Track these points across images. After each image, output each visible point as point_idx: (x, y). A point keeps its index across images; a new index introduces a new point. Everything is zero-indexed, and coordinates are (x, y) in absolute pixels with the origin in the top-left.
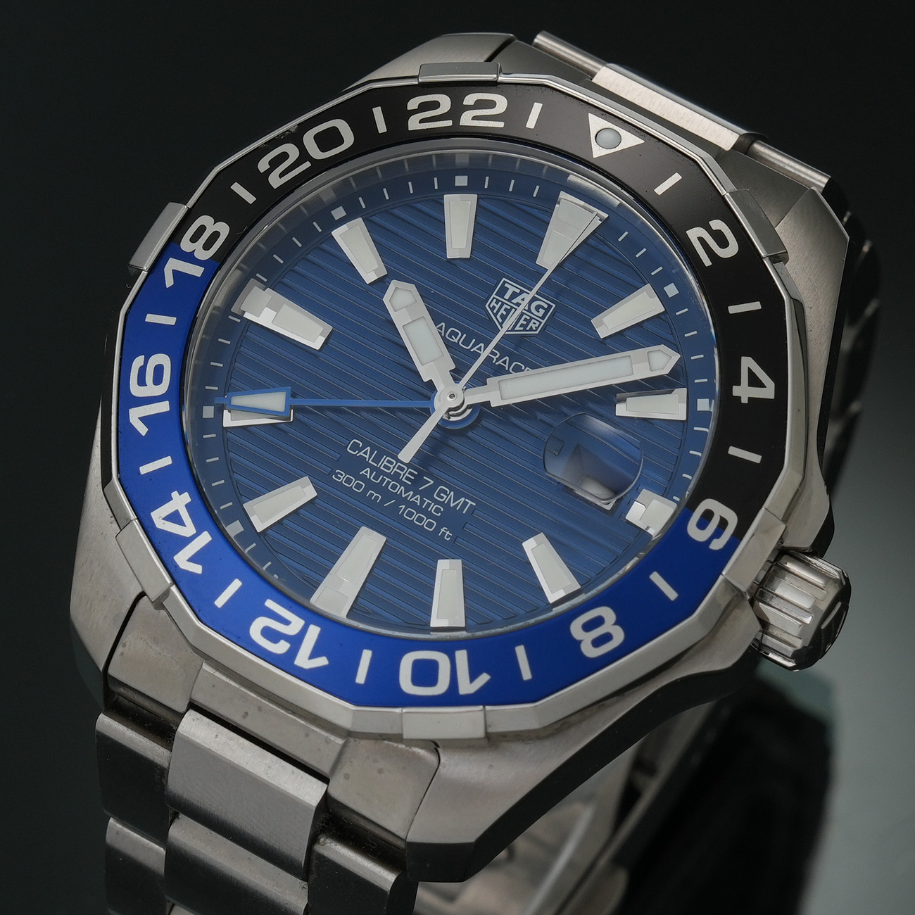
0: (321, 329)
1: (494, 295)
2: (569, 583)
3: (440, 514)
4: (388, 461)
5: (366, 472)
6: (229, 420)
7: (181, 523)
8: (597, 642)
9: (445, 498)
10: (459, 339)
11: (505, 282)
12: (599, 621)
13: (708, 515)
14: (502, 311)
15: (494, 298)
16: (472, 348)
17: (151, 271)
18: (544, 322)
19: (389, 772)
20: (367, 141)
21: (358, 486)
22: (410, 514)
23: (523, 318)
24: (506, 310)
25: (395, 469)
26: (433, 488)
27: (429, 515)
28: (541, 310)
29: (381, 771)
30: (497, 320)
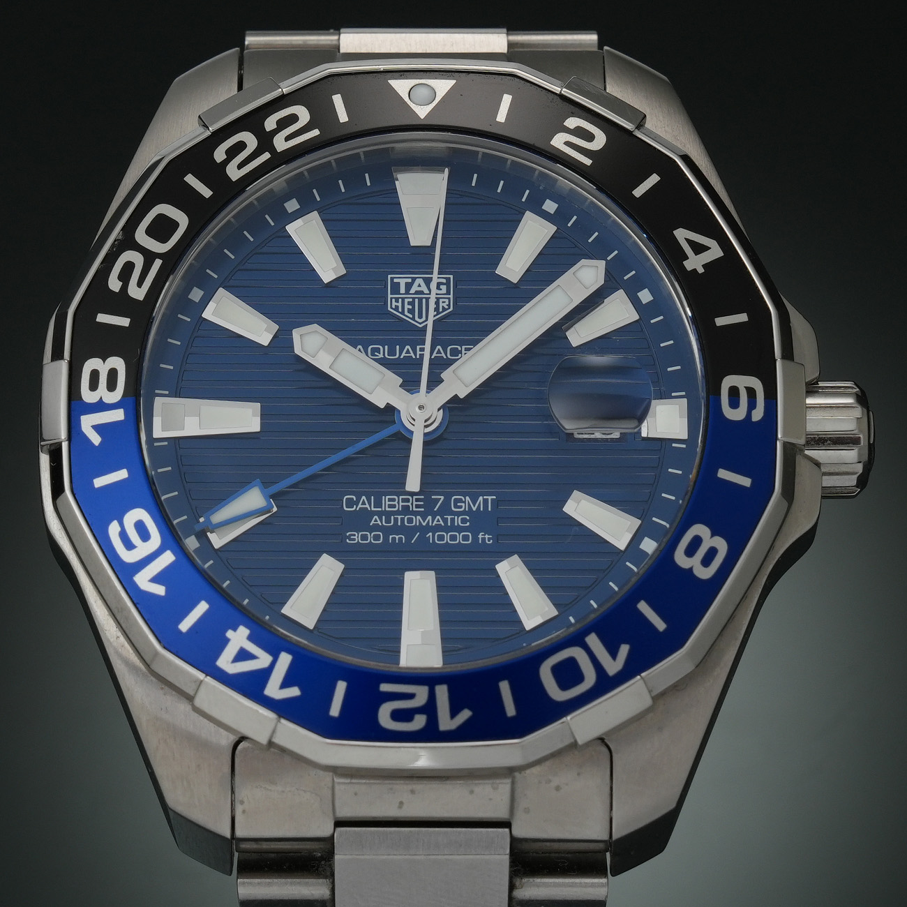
0: (250, 412)
1: (390, 296)
2: (629, 523)
3: (468, 524)
4: (390, 500)
5: (375, 521)
6: (217, 540)
7: (253, 657)
8: (706, 562)
9: (464, 507)
10: (383, 352)
11: (392, 279)
12: (697, 541)
13: (734, 392)
14: (407, 307)
15: (391, 298)
16: (400, 355)
17: (70, 439)
18: (451, 296)
19: (567, 784)
20: (201, 213)
21: (376, 538)
22: (441, 538)
24: (409, 303)
25: (401, 504)
26: (447, 501)
27: (460, 530)
28: (441, 287)
29: (558, 788)
30: (407, 317)
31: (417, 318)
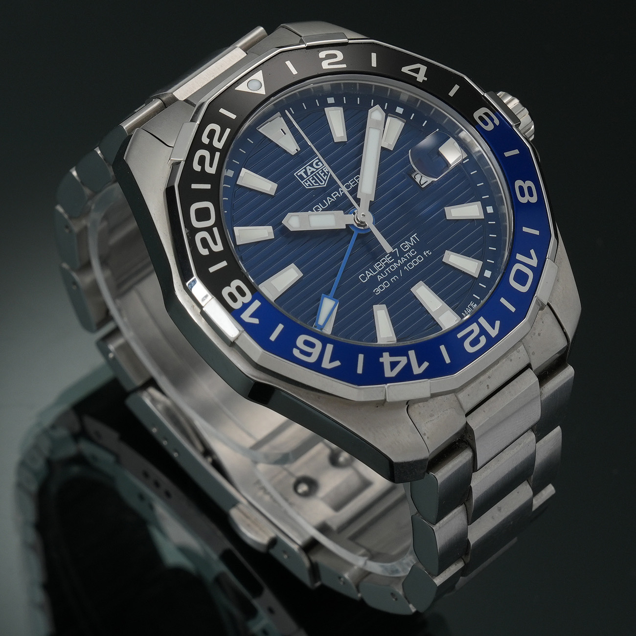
0: (292, 269)
1: (302, 182)
2: (477, 206)
3: (416, 252)
4: (378, 265)
5: (379, 278)
7: (398, 362)
8: (531, 194)
9: (408, 247)
10: (320, 207)
11: (297, 175)
12: (521, 189)
13: (481, 119)
14: (313, 182)
15: (304, 183)
16: (328, 203)
19: (541, 330)
20: (213, 196)
21: (386, 284)
22: (411, 266)
23: (321, 174)
24: (312, 180)
25: (383, 264)
26: (400, 250)
27: (415, 257)
28: (319, 164)
29: (539, 335)
30: (316, 186)
31: (321, 184)
